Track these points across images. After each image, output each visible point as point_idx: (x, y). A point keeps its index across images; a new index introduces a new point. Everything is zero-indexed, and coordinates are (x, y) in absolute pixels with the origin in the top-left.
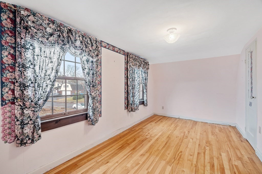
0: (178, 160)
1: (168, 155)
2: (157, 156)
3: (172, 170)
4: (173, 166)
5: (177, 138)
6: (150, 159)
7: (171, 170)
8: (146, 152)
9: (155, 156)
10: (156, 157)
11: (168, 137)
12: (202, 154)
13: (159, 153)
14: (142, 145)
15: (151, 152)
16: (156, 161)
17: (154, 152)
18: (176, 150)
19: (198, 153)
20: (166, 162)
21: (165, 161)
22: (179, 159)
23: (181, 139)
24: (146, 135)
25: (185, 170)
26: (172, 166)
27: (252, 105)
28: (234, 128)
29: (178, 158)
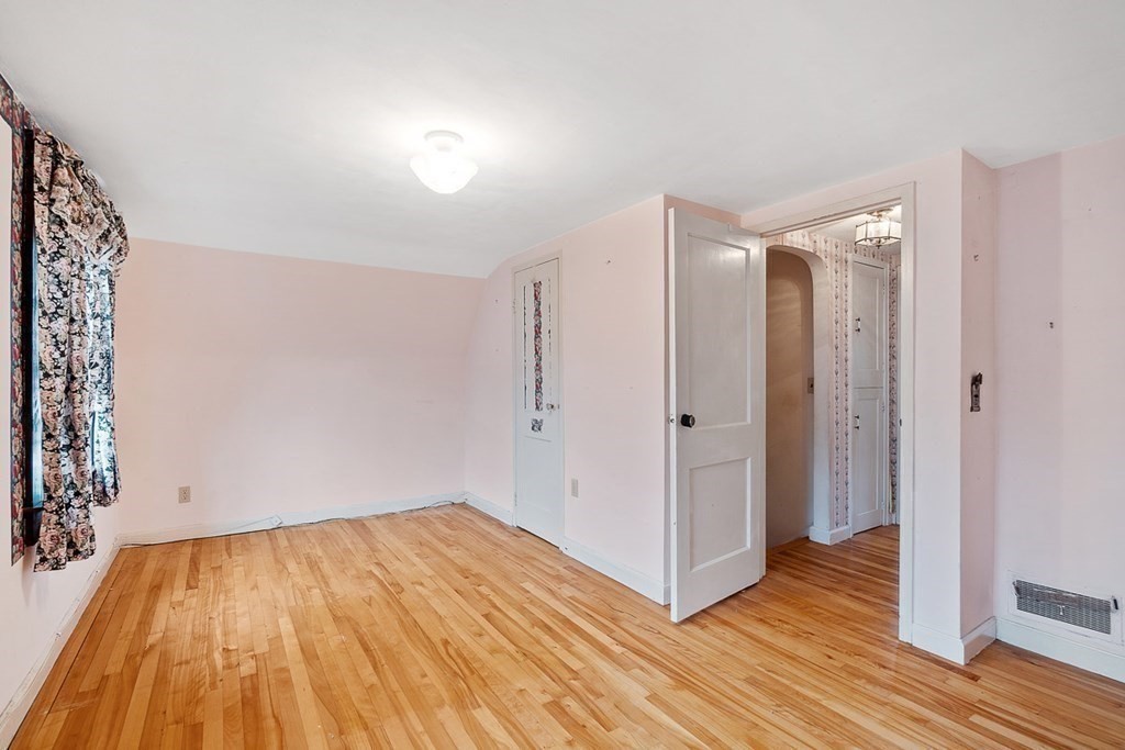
0: (472, 673)
1: (426, 680)
2: (399, 711)
3: (496, 712)
4: (485, 701)
5: (370, 605)
6: (389, 743)
7: (498, 718)
8: (341, 733)
9: (395, 720)
10: (402, 720)
11: (336, 619)
12: (496, 613)
13: (389, 696)
14: (271, 723)
15: (360, 716)
16: (420, 728)
17: (367, 707)
18: (426, 647)
19: (487, 616)
20: (450, 706)
21: (447, 708)
22: (469, 667)
23: (388, 602)
24: (228, 667)
25: (520, 685)
26: (480, 701)
27: (542, 428)
28: (463, 506)
29: (462, 666)
